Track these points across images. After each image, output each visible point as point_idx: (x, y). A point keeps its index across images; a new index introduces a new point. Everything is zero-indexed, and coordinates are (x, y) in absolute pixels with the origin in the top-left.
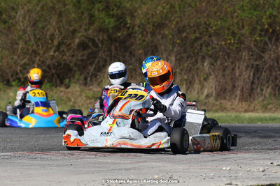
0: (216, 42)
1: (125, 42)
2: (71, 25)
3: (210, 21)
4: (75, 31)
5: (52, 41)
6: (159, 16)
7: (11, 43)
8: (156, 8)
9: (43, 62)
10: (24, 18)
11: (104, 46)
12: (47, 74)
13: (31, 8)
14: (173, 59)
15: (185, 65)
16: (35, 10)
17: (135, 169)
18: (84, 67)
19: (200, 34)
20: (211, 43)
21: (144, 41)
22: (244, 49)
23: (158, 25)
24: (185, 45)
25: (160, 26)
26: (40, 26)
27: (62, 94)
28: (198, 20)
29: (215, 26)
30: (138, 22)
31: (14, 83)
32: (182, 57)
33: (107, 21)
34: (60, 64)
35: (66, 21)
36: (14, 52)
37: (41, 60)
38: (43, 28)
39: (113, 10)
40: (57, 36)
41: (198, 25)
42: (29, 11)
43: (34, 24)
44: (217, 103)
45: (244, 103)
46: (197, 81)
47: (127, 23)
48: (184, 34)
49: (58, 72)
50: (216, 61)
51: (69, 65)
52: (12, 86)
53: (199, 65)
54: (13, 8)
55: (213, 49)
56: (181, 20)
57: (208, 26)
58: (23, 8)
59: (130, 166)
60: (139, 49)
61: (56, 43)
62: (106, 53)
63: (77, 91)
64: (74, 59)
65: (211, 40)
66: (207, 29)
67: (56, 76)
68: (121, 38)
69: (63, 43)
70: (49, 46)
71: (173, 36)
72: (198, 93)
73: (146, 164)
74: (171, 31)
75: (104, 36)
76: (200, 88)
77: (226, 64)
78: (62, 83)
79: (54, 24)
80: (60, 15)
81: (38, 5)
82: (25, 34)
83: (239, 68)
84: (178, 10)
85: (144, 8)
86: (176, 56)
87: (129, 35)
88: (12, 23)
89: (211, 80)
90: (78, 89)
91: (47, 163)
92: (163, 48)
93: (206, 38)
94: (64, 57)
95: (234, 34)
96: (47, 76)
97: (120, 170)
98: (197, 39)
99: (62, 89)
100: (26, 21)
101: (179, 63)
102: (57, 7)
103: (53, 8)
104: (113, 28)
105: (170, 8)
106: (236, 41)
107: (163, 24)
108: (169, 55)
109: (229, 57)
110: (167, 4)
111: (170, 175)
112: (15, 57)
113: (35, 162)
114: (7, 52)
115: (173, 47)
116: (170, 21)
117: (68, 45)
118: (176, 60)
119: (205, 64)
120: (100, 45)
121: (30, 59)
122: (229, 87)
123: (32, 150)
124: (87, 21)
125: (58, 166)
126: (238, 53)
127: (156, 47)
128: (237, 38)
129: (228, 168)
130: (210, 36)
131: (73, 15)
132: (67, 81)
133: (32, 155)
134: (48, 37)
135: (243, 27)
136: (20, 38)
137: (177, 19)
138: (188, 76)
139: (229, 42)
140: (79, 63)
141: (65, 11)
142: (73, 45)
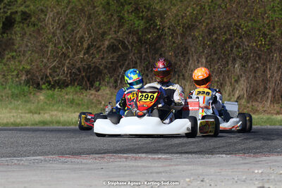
0: (246, 43)
1: (155, 44)
2: (100, 28)
3: (241, 21)
4: (104, 34)
5: (82, 44)
6: (189, 17)
7: (40, 46)
8: (185, 10)
9: (73, 65)
10: (53, 20)
11: (134, 48)
12: (78, 77)
13: (60, 10)
14: (204, 60)
15: (216, 67)
16: (65, 12)
17: (166, 172)
18: (114, 70)
19: (231, 35)
20: (241, 44)
21: (174, 42)
22: (275, 50)
23: (188, 26)
24: (215, 46)
25: (190, 27)
26: (70, 28)
27: (92, 97)
28: (229, 22)
29: (246, 27)
30: (168, 23)
31: (43, 86)
32: (213, 59)
33: (137, 23)
34: (89, 67)
35: (96, 23)
36: (43, 55)
37: (71, 63)
38: (73, 31)
39: (143, 11)
40: (86, 39)
41: (228, 27)
42: (58, 13)
43: (63, 27)
44: (248, 105)
45: (275, 105)
46: (228, 83)
47: (157, 25)
48: (215, 36)
49: (88, 74)
50: (247, 62)
51: (99, 68)
52: (42, 89)
53: (229, 67)
54: (42, 11)
55: (243, 50)
56: (212, 22)
57: (238, 27)
58: (52, 11)
59: (161, 169)
60: (169, 51)
61: (85, 45)
62: (136, 56)
63: (107, 94)
64: (104, 61)
65: (242, 42)
66: (238, 30)
67: (86, 79)
68: (151, 40)
69: (93, 45)
70: (79, 49)
71: (203, 37)
72: (229, 95)
73: (177, 167)
74: (201, 32)
75: (134, 38)
76: (231, 89)
77: (257, 65)
78: (92, 85)
79: (84, 26)
80: (89, 17)
81: (67, 7)
82: (54, 36)
83: (270, 69)
84: (208, 11)
85: (174, 10)
86: (207, 58)
87: (159, 37)
88: (41, 26)
89: (242, 82)
90: (108, 92)
91: (78, 166)
92: (193, 50)
93: (237, 40)
94: (94, 59)
95: (265, 35)
96: (77, 79)
97: (151, 173)
98: (227, 40)
99: (93, 92)
100: (55, 24)
101: (210, 65)
102: (86, 9)
103: (82, 10)
104: (143, 30)
105: (201, 9)
106: (267, 43)
107: (193, 25)
108: (200, 57)
109: (260, 58)
110: (197, 6)
111: (201, 178)
112: (45, 60)
113: (66, 166)
114: (37, 55)
115: (204, 49)
116: (200, 23)
117: (98, 48)
118: (207, 62)
119: (236, 66)
120: (130, 47)
121: (60, 62)
122: (261, 89)
123: (62, 154)
124: (116, 23)
125: (89, 169)
126: (269, 55)
127: (186, 49)
128: (267, 39)
129: (260, 171)
130: (241, 38)
131: (103, 17)
132: (97, 84)
133: (63, 159)
134: (77, 39)
135: (274, 28)
136: (50, 40)
137: (207, 21)
138: (219, 78)
139: (260, 43)
140: (108, 65)
141: (94, 13)
142: (102, 47)
